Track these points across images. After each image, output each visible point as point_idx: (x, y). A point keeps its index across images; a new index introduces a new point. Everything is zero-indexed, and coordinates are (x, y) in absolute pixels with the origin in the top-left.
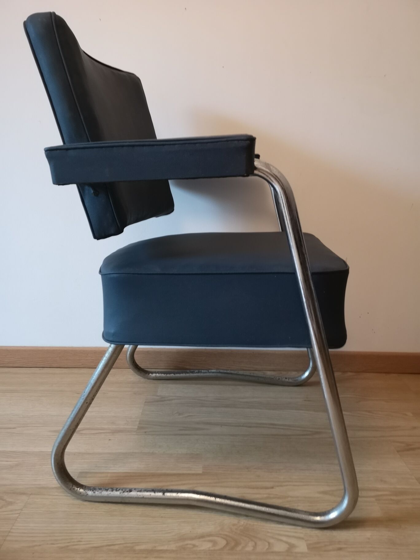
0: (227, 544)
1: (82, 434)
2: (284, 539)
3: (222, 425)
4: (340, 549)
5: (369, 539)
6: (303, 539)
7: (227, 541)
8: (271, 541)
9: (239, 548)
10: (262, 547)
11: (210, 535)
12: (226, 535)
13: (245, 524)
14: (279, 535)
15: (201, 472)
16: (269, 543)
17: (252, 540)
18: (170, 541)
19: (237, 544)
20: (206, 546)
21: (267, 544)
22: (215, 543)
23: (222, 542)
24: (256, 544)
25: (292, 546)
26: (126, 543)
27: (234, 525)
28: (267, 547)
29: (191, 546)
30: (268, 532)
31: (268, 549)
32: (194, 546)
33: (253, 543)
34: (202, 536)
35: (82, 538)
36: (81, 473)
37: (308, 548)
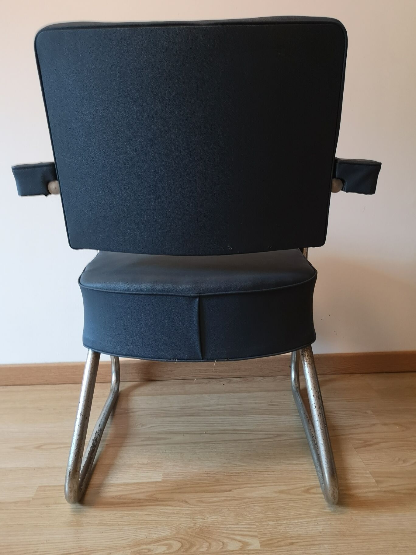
0: (182, 546)
1: (42, 449)
2: (239, 538)
3: (184, 433)
4: (292, 544)
5: (320, 532)
6: (256, 536)
7: (182, 544)
8: (226, 541)
9: (194, 549)
10: (216, 547)
11: (166, 539)
12: (182, 538)
13: (201, 526)
14: (234, 534)
15: (160, 480)
16: (223, 543)
17: (207, 542)
18: (125, 547)
19: (192, 545)
20: (162, 549)
21: (221, 543)
22: (170, 546)
23: (176, 545)
24: (210, 544)
25: (246, 544)
26: (82, 552)
27: (190, 528)
28: (221, 547)
29: (146, 551)
30: (223, 533)
31: (222, 548)
32: (149, 550)
33: (208, 544)
34: (157, 541)
35: (38, 549)
36: (40, 487)
37: (261, 546)
